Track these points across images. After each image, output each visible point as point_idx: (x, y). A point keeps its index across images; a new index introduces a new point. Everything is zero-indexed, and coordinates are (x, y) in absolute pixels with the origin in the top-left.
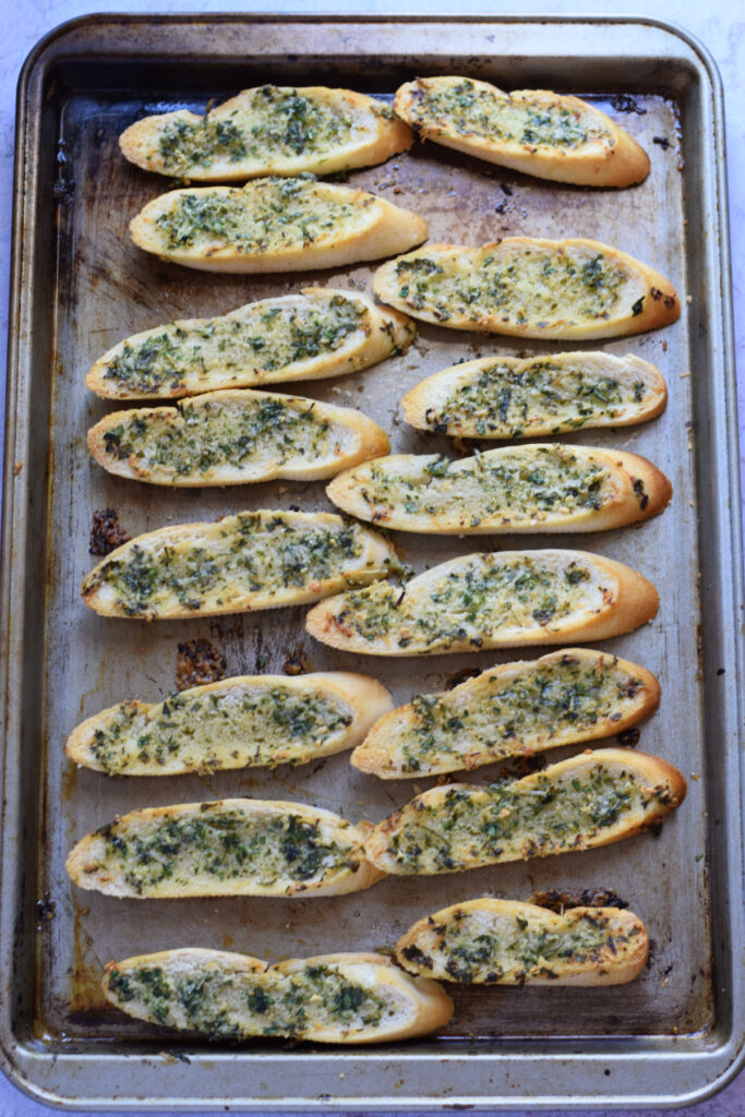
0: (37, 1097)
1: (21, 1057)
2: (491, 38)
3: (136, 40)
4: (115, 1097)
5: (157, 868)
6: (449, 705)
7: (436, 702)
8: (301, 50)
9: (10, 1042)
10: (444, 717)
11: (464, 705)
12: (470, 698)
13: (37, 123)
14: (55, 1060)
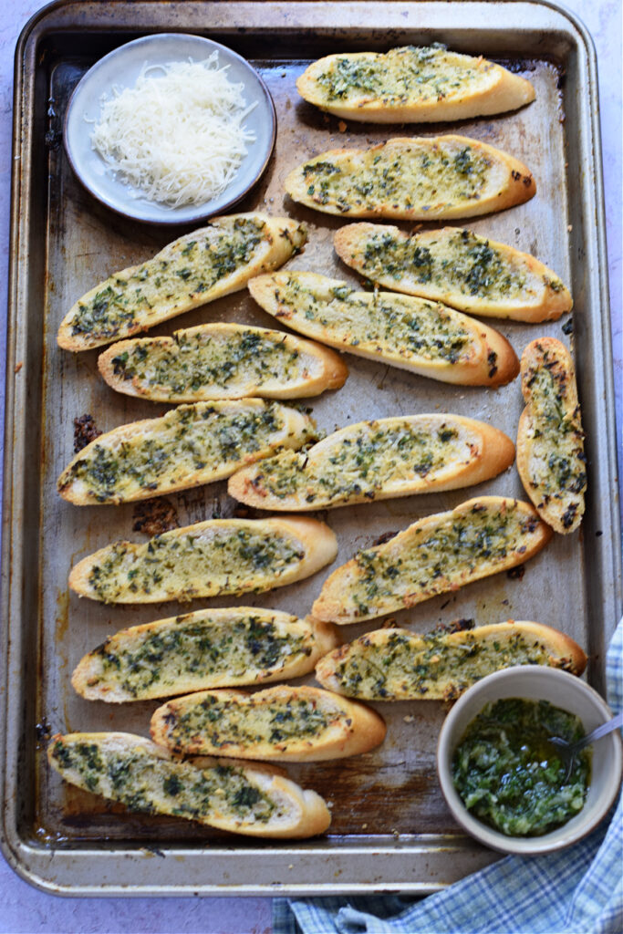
0: (39, 885)
1: (24, 853)
2: (405, 14)
3: (113, 16)
4: (103, 885)
5: (147, 674)
6: (386, 556)
7: (375, 555)
8: (249, 24)
9: (15, 840)
10: (383, 567)
11: (398, 555)
12: (402, 549)
13: (31, 84)
14: (53, 855)
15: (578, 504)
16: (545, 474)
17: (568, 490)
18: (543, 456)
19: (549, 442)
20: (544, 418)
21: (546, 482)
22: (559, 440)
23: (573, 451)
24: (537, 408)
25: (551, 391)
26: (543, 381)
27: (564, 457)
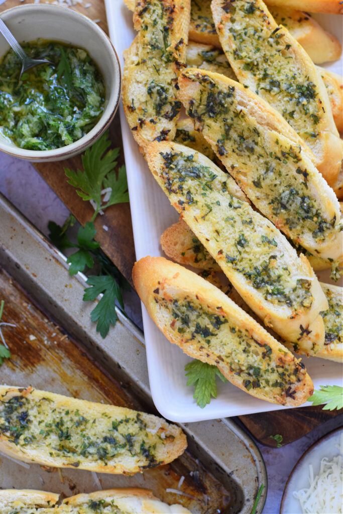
15: (169, 131)
16: (143, 99)
17: (162, 116)
18: (144, 82)
19: (151, 70)
20: (149, 47)
21: (143, 107)
22: (161, 69)
23: (172, 80)
24: (144, 37)
25: (159, 21)
26: (154, 11)
27: (162, 85)
